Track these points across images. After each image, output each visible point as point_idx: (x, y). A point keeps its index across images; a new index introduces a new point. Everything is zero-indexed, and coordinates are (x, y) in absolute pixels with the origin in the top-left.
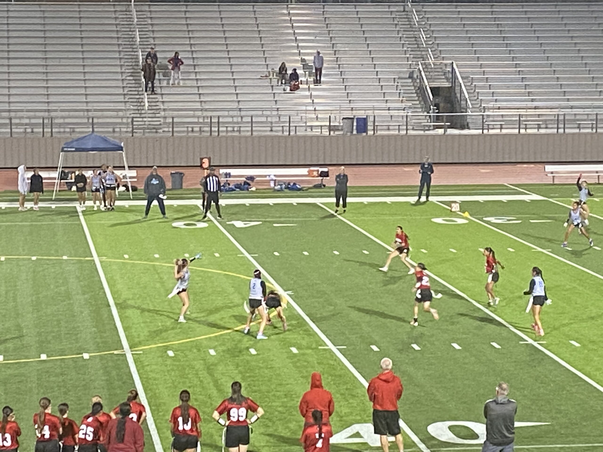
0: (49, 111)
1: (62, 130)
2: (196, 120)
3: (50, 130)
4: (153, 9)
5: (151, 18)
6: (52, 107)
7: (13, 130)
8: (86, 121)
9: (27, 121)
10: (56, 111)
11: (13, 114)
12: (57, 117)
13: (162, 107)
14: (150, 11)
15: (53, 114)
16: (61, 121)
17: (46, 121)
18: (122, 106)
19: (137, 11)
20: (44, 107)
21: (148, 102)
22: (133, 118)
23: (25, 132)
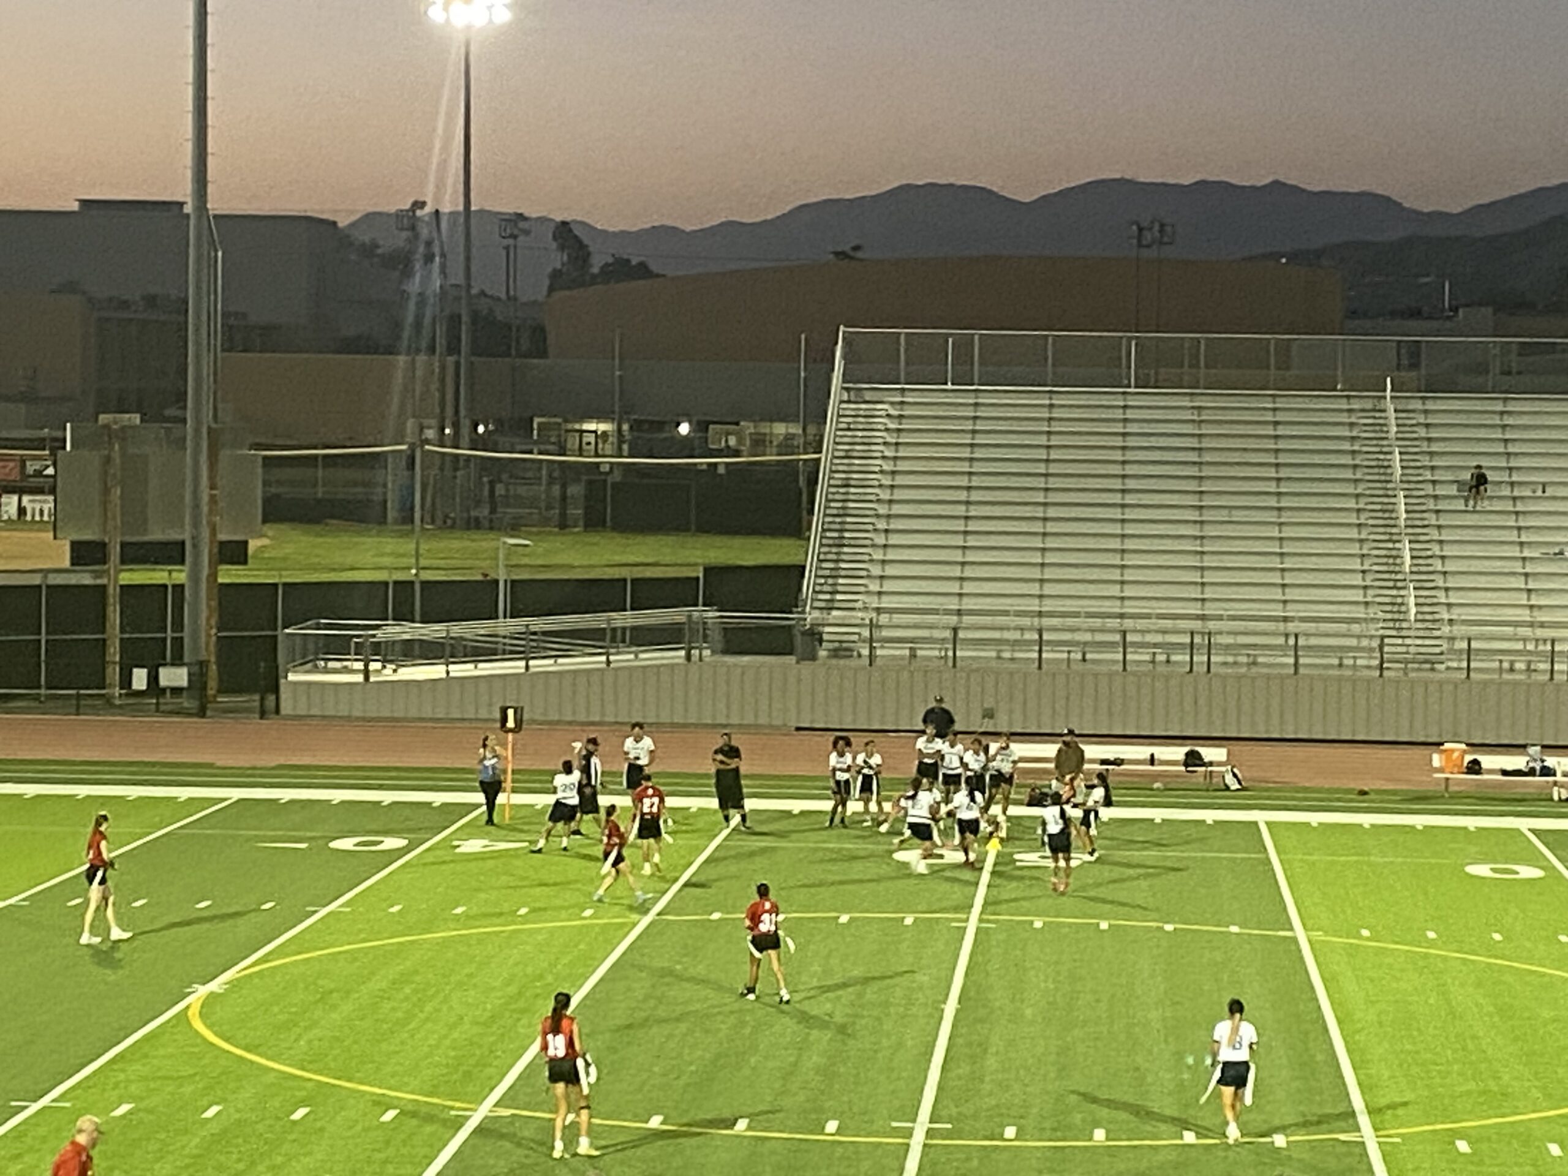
0: (1203, 618)
1: (1230, 659)
2: (1519, 646)
3: (1205, 658)
4: (1430, 406)
5: (1427, 426)
6: (1210, 609)
7: (1129, 657)
8: (1281, 641)
9: (1159, 638)
10: (1220, 618)
11: (1128, 623)
12: (1221, 633)
13: (1446, 616)
14: (1426, 412)
15: (1212, 625)
16: (1230, 640)
17: (1197, 639)
18: (1360, 612)
19: (1396, 411)
20: (1194, 609)
21: (1417, 605)
22: (1383, 637)
23: (1153, 662)
